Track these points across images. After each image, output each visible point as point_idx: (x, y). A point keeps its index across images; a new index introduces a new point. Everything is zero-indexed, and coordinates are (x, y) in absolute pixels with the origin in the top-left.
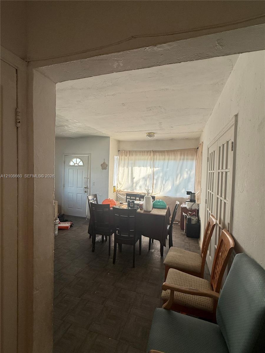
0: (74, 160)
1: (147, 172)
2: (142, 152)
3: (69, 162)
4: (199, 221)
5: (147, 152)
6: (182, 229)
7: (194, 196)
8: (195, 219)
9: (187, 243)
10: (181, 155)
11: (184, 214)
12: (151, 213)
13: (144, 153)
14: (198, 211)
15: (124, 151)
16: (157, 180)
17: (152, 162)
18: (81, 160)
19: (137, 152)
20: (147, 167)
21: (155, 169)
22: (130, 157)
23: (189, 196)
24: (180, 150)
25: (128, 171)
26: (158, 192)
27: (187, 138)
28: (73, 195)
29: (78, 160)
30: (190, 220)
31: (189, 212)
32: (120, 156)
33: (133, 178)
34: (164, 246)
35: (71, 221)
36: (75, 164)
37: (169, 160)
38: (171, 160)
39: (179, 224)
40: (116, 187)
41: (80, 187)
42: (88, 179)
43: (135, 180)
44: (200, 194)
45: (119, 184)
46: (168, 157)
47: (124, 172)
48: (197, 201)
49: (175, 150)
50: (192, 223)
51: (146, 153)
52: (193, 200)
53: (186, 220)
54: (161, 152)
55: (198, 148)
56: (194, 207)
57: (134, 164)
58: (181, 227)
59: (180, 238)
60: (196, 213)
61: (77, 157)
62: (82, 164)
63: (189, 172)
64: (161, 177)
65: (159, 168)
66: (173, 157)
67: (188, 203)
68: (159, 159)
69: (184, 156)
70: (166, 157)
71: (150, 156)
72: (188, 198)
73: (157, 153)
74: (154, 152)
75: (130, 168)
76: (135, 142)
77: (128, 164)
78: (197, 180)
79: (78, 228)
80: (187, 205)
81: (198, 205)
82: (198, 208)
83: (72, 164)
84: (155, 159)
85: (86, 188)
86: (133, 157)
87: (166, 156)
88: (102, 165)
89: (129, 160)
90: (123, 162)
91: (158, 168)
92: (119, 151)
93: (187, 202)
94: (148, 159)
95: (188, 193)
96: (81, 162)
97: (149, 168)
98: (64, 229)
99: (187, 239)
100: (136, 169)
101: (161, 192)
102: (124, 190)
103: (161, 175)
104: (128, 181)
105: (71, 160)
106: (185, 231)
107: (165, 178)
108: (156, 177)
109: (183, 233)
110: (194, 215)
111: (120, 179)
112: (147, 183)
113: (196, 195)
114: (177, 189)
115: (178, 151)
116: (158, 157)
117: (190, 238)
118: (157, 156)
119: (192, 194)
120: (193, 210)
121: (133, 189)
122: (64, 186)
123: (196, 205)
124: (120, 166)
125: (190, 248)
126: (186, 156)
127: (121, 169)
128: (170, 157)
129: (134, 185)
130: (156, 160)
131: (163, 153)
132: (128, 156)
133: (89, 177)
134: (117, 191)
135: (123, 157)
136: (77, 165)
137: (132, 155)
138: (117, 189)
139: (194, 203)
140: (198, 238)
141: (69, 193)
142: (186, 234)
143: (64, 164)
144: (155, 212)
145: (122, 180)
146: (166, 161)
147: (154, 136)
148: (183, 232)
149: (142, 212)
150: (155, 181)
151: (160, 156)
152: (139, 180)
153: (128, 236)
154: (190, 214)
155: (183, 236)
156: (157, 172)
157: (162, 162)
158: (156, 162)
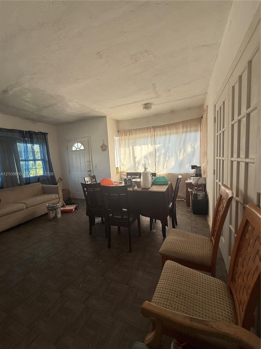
0: (76, 145)
1: (148, 150)
2: (141, 129)
3: (71, 148)
4: (206, 196)
5: (147, 129)
6: (188, 205)
7: (200, 170)
8: (202, 194)
9: (194, 220)
10: (183, 128)
11: (189, 190)
12: (149, 190)
13: (144, 130)
14: (205, 185)
15: (123, 131)
16: (159, 157)
17: (152, 139)
18: (82, 144)
19: (137, 130)
20: (147, 145)
21: (156, 146)
22: (130, 136)
23: (194, 171)
24: (182, 121)
25: (130, 152)
26: (161, 170)
27: (189, 108)
28: (78, 179)
29: (80, 144)
30: (196, 196)
31: (195, 188)
32: (120, 136)
33: (134, 158)
34: (166, 226)
35: (77, 203)
36: (77, 149)
37: (170, 134)
38: (173, 134)
39: (185, 201)
40: (119, 168)
41: (84, 171)
42: (90, 162)
43: (137, 160)
44: (207, 166)
45: (121, 165)
46: (169, 131)
47: (125, 152)
48: (204, 174)
49: (177, 123)
50: (198, 199)
51: (145, 130)
52: (199, 174)
53: (192, 196)
54: (162, 127)
55: (202, 117)
56: (201, 181)
57: (135, 143)
58: (187, 204)
59: (186, 215)
60: (202, 188)
61: (78, 142)
62: (83, 148)
63: (193, 145)
64: (164, 154)
65: (161, 145)
66: (175, 131)
67: (194, 178)
68: (160, 135)
69: (187, 128)
70: (167, 132)
71: (150, 133)
72: (193, 172)
73: (157, 129)
74: (154, 127)
75: (131, 148)
76: (134, 120)
77: (129, 144)
78: (203, 152)
79: (82, 211)
80: (192, 181)
81: (205, 179)
82: (205, 182)
83: (74, 149)
84: (155, 135)
85: (89, 171)
86: (133, 136)
87: (167, 130)
88: (101, 147)
89: (129, 139)
90: (123, 142)
91: (159, 144)
92: (119, 131)
93: (192, 177)
94: (148, 137)
95: (193, 167)
96: (82, 146)
97: (150, 145)
98: (68, 212)
99: (194, 216)
100: (137, 149)
101: (164, 169)
102: (127, 170)
103: (163, 151)
104: (130, 161)
105: (72, 145)
106: (191, 207)
107: (168, 155)
108: (157, 155)
109: (188, 210)
110: (200, 190)
111: (122, 160)
112: (149, 162)
113: (202, 168)
114: (181, 164)
115: (180, 124)
116: (159, 133)
117: (197, 215)
118: (157, 132)
119: (198, 168)
120: (199, 185)
121: (136, 169)
122: (70, 172)
123: (203, 179)
124: (122, 147)
125: (198, 226)
126: (189, 127)
127: (122, 150)
128: (172, 131)
129: (137, 165)
130: (157, 136)
131: (164, 128)
132: (128, 135)
133: (91, 160)
134: (121, 172)
135: (123, 138)
136: (79, 149)
137: (132, 134)
138: (120, 170)
139: (200, 177)
140: (206, 215)
141: (75, 178)
142: (192, 211)
143: (67, 149)
144: (155, 189)
145: (125, 160)
146: (168, 136)
147: (151, 107)
148: (189, 208)
149: (139, 189)
150: (157, 159)
151: (160, 131)
152: (141, 159)
153: (121, 217)
154: (196, 190)
155: (189, 213)
156: (159, 149)
157: (163, 138)
158: (157, 139)
